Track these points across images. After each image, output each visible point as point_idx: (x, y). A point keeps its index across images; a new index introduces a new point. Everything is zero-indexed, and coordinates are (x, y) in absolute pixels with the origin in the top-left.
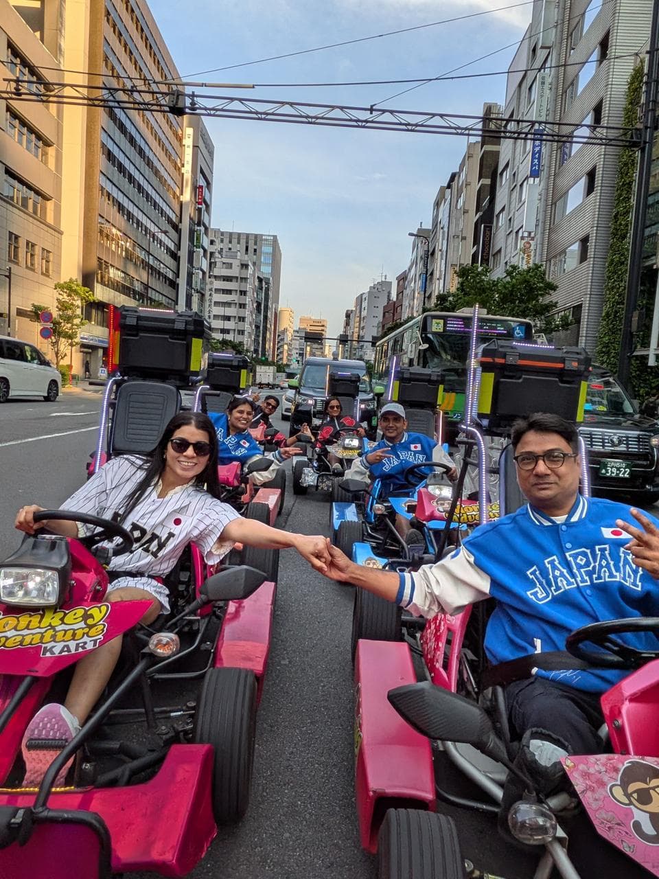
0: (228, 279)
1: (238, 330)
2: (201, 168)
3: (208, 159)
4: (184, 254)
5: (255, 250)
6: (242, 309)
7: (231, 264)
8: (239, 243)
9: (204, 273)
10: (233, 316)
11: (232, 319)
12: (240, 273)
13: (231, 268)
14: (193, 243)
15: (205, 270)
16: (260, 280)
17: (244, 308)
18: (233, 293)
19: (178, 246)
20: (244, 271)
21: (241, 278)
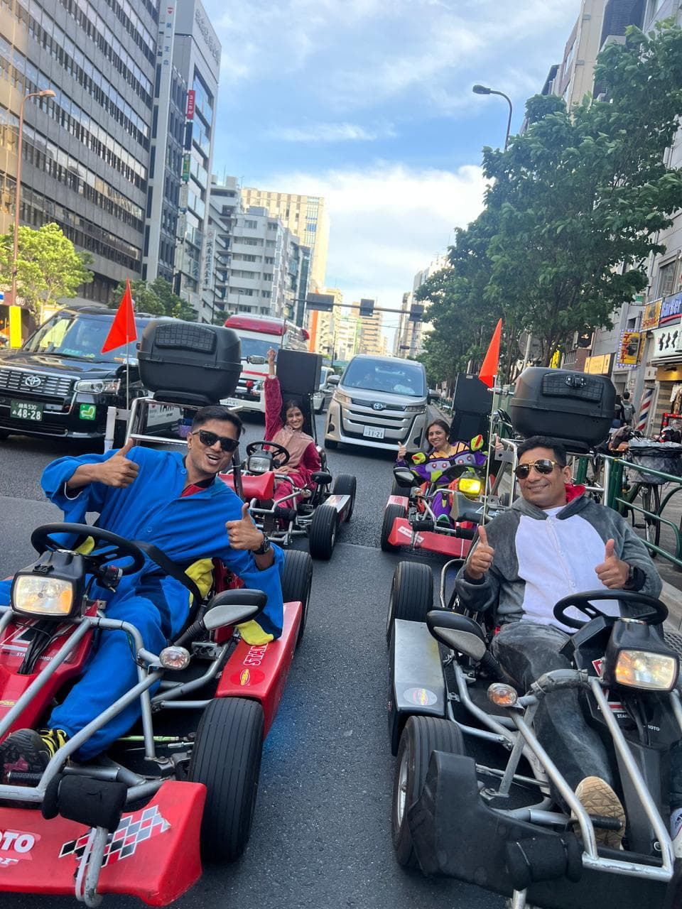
0: (252, 241)
1: (261, 308)
2: (195, 66)
3: (211, 60)
4: (158, 184)
5: (297, 216)
6: (267, 281)
7: (256, 222)
8: (278, 205)
9: (201, 221)
10: (255, 290)
11: (254, 293)
12: (266, 234)
13: (255, 227)
14: (179, 174)
15: (203, 218)
16: (296, 248)
17: (270, 280)
18: (257, 260)
19: (151, 172)
20: (272, 232)
21: (268, 241)
